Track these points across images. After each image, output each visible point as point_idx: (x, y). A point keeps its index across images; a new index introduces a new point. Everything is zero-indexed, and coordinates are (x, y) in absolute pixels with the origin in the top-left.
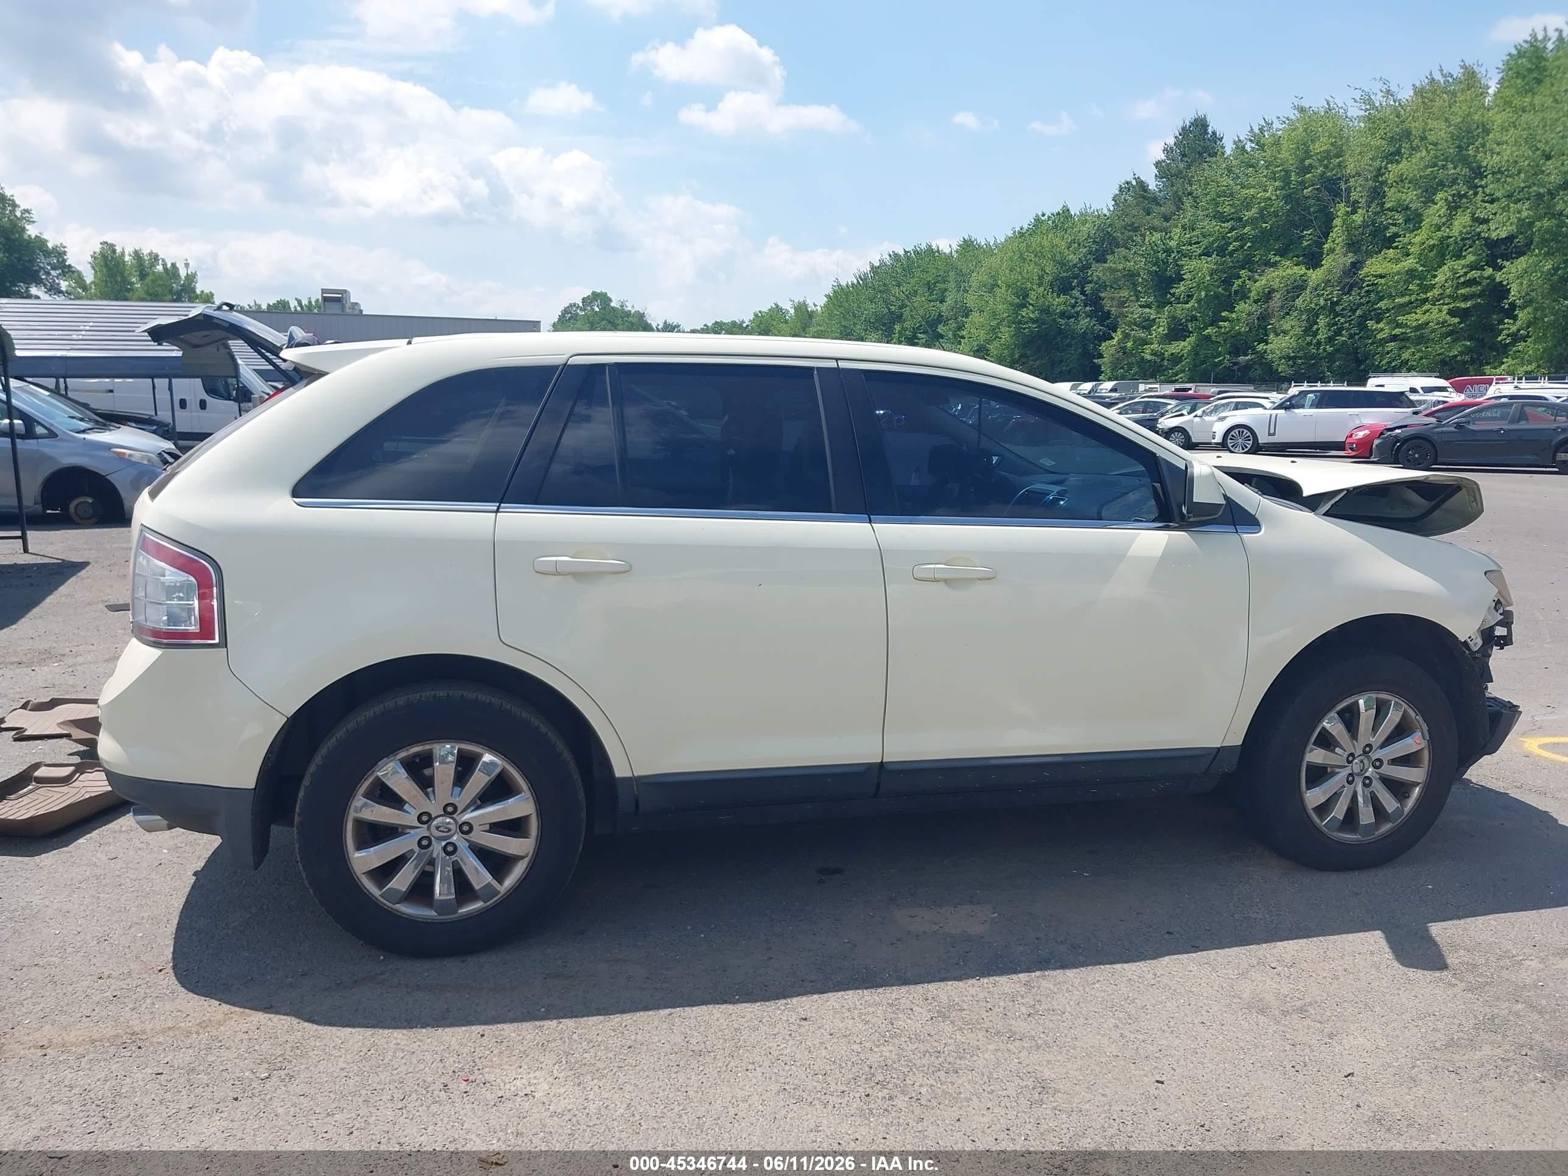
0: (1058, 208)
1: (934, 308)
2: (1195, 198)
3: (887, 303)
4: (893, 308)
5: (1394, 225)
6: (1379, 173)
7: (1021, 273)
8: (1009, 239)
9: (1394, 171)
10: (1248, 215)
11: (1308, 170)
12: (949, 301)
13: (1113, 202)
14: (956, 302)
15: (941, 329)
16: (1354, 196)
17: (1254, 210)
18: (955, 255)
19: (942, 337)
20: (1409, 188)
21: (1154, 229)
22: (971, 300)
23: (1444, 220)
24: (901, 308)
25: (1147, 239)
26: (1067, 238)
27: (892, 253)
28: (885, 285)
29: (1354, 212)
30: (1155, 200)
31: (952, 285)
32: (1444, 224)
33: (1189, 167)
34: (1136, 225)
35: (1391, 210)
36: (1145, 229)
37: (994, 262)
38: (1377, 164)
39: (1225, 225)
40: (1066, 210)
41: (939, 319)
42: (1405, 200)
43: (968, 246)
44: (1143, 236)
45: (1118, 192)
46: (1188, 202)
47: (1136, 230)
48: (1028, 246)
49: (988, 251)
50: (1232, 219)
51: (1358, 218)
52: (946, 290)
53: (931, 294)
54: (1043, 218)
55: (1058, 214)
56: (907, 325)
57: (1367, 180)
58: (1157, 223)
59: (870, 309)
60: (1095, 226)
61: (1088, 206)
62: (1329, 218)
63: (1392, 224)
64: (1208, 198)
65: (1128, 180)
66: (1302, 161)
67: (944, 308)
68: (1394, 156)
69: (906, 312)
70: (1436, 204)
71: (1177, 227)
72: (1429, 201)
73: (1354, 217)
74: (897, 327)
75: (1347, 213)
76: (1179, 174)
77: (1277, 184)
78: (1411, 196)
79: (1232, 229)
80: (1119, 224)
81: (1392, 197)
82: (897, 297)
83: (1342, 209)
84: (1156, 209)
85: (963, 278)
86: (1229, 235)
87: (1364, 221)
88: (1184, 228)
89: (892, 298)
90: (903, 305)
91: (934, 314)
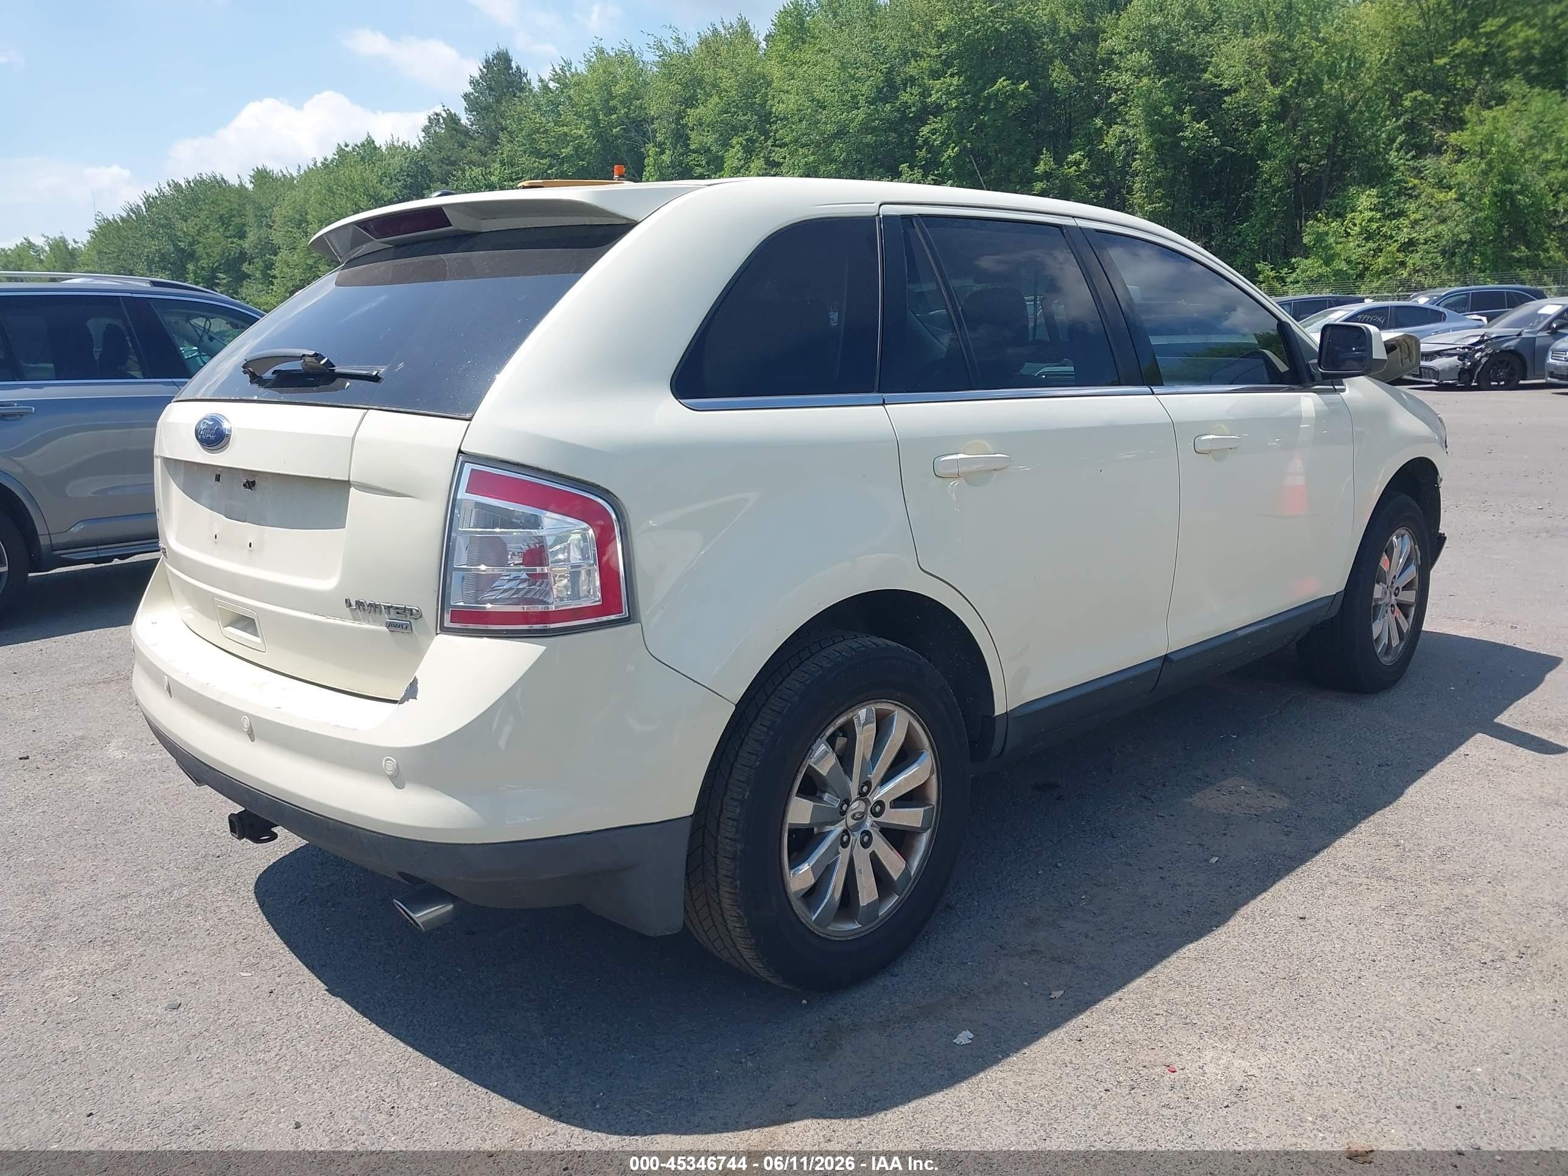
0: (360, 139)
1: (234, 246)
2: (511, 133)
3: (173, 239)
4: (182, 245)
5: (699, 165)
6: (680, 116)
7: (333, 209)
8: (311, 173)
9: (693, 115)
10: (566, 151)
11: (613, 110)
12: (252, 236)
13: (423, 134)
14: (259, 238)
15: (245, 267)
16: (660, 138)
17: (570, 148)
18: (250, 186)
19: (248, 276)
20: (708, 131)
21: (471, 163)
22: (277, 237)
23: (742, 162)
24: (191, 244)
25: (467, 174)
26: (377, 171)
27: (171, 182)
28: (166, 218)
29: (662, 152)
30: (466, 132)
31: (251, 219)
32: (742, 167)
33: (498, 101)
34: (452, 159)
35: (694, 151)
36: (464, 163)
37: (299, 195)
38: (677, 108)
39: (543, 161)
40: (370, 142)
41: (243, 257)
42: (706, 143)
43: (262, 177)
44: (464, 171)
45: (428, 124)
46: (503, 137)
47: (453, 163)
48: (337, 179)
49: (287, 182)
50: (549, 156)
51: (666, 158)
52: (244, 225)
53: (226, 229)
54: (346, 149)
55: (363, 145)
56: (203, 263)
57: (669, 123)
58: (475, 157)
59: (152, 246)
60: (406, 158)
61: (395, 139)
62: (642, 157)
63: (696, 165)
64: (523, 133)
65: (438, 112)
66: (607, 101)
67: (246, 244)
68: (690, 102)
69: (199, 249)
70: (733, 147)
71: (494, 161)
72: (726, 144)
73: (663, 157)
74: (191, 267)
75: (656, 153)
76: (487, 108)
77: (587, 122)
78: (710, 139)
79: (551, 166)
80: (435, 157)
81: (696, 140)
82: (184, 232)
83: (651, 150)
84: (471, 143)
85: (263, 216)
86: (549, 172)
87: (671, 162)
88: (503, 163)
89: (179, 234)
90: (194, 241)
91: (235, 252)
